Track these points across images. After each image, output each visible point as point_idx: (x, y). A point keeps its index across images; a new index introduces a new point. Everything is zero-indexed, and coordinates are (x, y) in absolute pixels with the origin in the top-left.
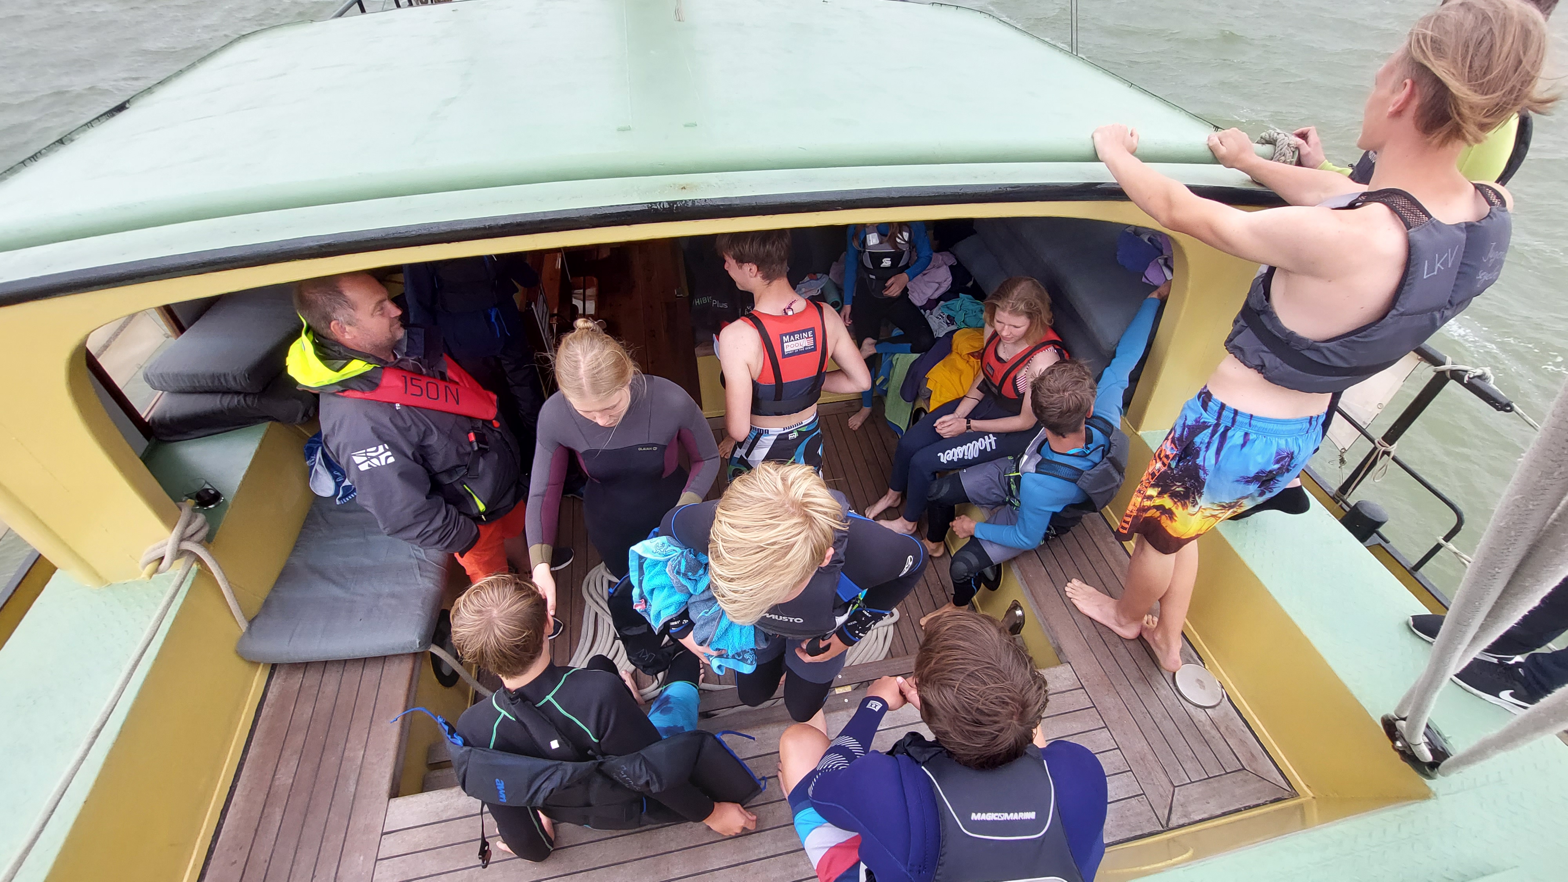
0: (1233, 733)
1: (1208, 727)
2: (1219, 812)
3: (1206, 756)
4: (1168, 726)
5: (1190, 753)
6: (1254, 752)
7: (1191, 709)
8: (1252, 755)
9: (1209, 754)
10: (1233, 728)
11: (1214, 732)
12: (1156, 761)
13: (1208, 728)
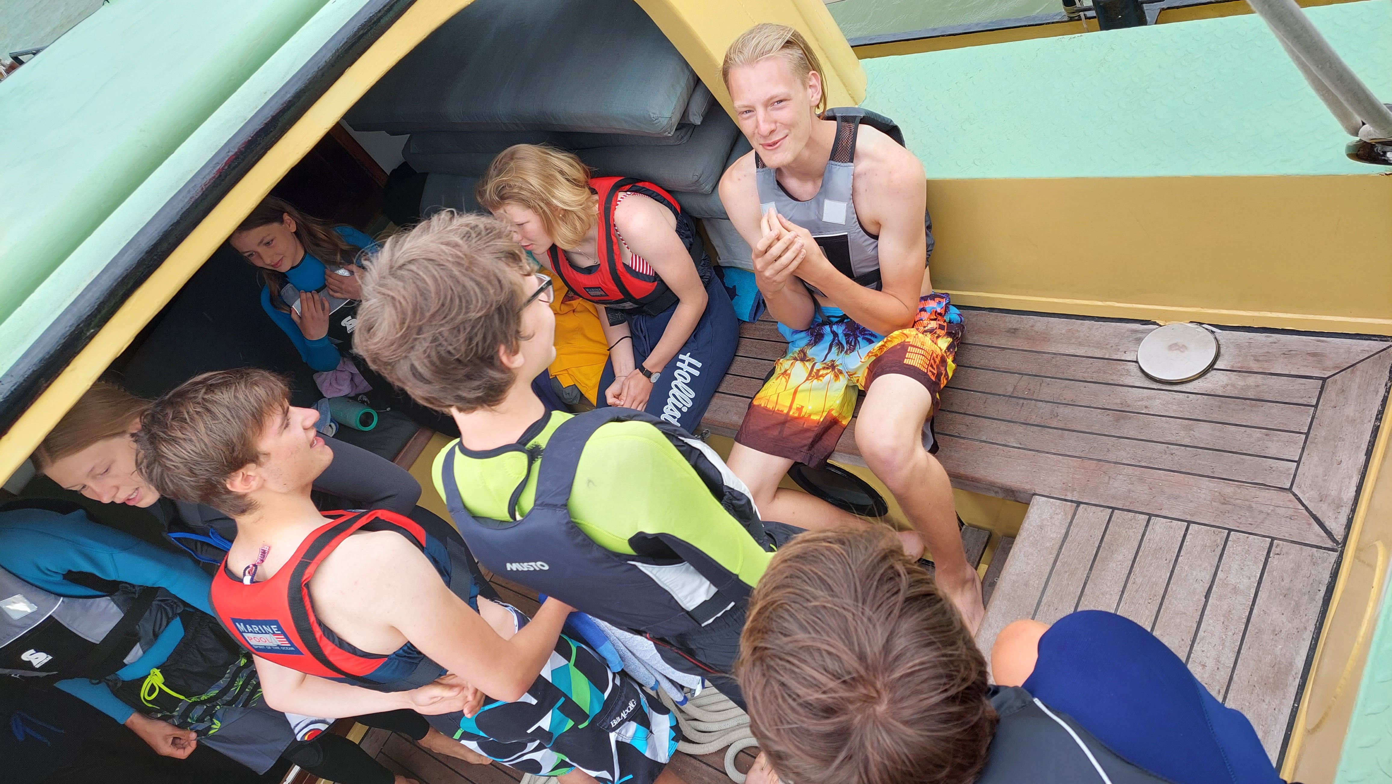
0: (1268, 357)
1: (1239, 381)
2: (1362, 458)
3: (1277, 416)
4: (1204, 433)
5: (1257, 434)
6: (1310, 349)
7: (1201, 384)
8: (1314, 355)
9: (1276, 408)
10: (1261, 351)
11: (1252, 380)
12: (1239, 487)
13: (1241, 383)
